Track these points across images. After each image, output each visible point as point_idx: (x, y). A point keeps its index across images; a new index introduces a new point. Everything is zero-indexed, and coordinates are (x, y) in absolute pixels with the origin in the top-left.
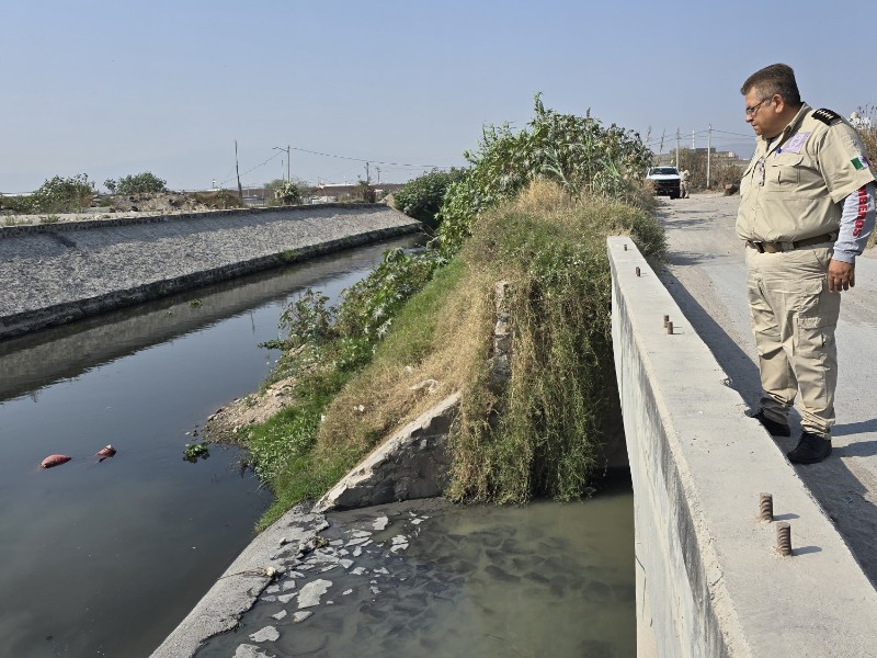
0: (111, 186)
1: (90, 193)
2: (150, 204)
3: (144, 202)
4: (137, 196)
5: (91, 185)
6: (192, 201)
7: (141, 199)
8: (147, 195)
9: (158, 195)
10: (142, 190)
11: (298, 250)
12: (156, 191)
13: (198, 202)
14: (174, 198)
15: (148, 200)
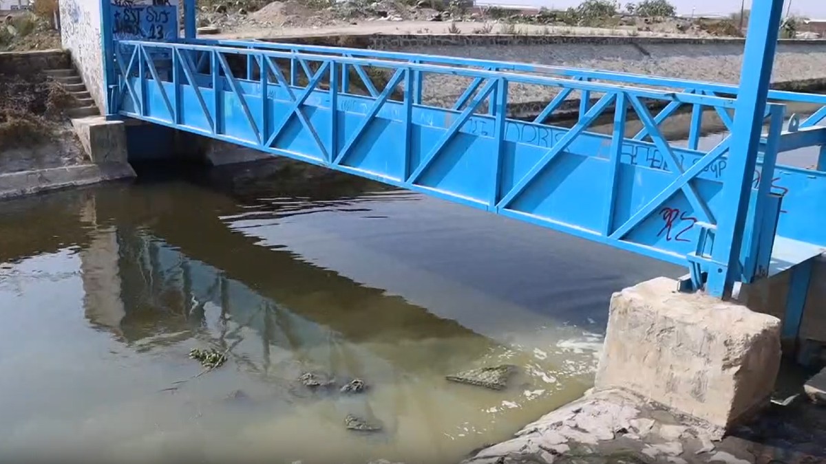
0: (630, 8)
1: (615, 13)
2: (660, 26)
3: (655, 24)
4: (650, 19)
5: (617, 6)
6: (696, 27)
7: (654, 21)
8: (658, 18)
9: (668, 19)
10: (655, 13)
11: (803, 81)
12: (666, 15)
13: (702, 28)
14: (681, 24)
15: (659, 22)
